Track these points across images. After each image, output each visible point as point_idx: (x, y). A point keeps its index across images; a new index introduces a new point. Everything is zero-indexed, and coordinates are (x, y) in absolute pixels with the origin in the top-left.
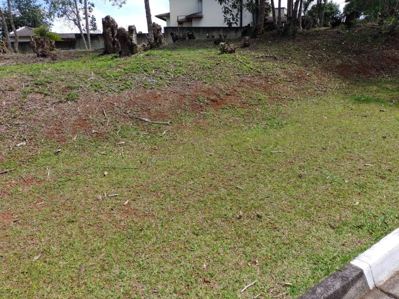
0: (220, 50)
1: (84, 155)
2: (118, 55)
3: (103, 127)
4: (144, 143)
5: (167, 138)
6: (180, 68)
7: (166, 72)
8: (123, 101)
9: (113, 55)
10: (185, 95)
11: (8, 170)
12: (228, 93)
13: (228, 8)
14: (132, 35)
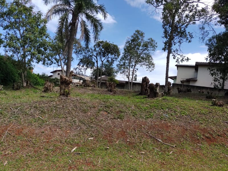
0: (212, 103)
1: (120, 155)
2: (147, 96)
3: (134, 139)
4: (157, 157)
5: (173, 157)
6: (184, 111)
7: (175, 112)
8: (148, 125)
9: (145, 96)
10: (187, 129)
11: (81, 153)
12: (219, 135)
13: (217, 79)
14: (157, 88)
